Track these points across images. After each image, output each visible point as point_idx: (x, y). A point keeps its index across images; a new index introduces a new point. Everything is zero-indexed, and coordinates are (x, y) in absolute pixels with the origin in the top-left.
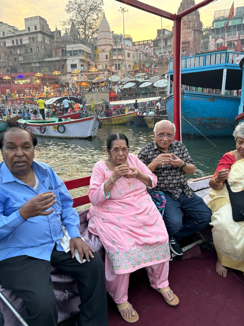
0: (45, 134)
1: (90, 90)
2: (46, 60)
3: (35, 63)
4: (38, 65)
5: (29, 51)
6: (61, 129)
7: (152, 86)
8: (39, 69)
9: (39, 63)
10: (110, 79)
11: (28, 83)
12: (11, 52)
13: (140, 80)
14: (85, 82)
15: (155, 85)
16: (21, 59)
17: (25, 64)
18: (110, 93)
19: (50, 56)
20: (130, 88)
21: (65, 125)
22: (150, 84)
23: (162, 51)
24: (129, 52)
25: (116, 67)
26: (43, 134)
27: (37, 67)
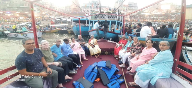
0: (17, 37)
1: (43, 20)
2: (21, 7)
3: (15, 7)
4: (17, 8)
5: (12, 2)
6: (25, 35)
7: (66, 21)
8: (17, 10)
9: (17, 7)
10: (50, 17)
11: (12, 15)
12: (3, 2)
13: (62, 18)
14: (40, 17)
15: (67, 20)
16: (8, 5)
17: (10, 7)
18: (51, 22)
19: (23, 5)
20: (58, 21)
21: (27, 34)
22: (65, 20)
23: (68, 10)
24: (57, 8)
25: (52, 13)
26: (16, 37)
27: (16, 9)
